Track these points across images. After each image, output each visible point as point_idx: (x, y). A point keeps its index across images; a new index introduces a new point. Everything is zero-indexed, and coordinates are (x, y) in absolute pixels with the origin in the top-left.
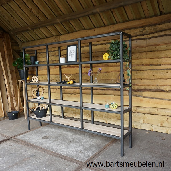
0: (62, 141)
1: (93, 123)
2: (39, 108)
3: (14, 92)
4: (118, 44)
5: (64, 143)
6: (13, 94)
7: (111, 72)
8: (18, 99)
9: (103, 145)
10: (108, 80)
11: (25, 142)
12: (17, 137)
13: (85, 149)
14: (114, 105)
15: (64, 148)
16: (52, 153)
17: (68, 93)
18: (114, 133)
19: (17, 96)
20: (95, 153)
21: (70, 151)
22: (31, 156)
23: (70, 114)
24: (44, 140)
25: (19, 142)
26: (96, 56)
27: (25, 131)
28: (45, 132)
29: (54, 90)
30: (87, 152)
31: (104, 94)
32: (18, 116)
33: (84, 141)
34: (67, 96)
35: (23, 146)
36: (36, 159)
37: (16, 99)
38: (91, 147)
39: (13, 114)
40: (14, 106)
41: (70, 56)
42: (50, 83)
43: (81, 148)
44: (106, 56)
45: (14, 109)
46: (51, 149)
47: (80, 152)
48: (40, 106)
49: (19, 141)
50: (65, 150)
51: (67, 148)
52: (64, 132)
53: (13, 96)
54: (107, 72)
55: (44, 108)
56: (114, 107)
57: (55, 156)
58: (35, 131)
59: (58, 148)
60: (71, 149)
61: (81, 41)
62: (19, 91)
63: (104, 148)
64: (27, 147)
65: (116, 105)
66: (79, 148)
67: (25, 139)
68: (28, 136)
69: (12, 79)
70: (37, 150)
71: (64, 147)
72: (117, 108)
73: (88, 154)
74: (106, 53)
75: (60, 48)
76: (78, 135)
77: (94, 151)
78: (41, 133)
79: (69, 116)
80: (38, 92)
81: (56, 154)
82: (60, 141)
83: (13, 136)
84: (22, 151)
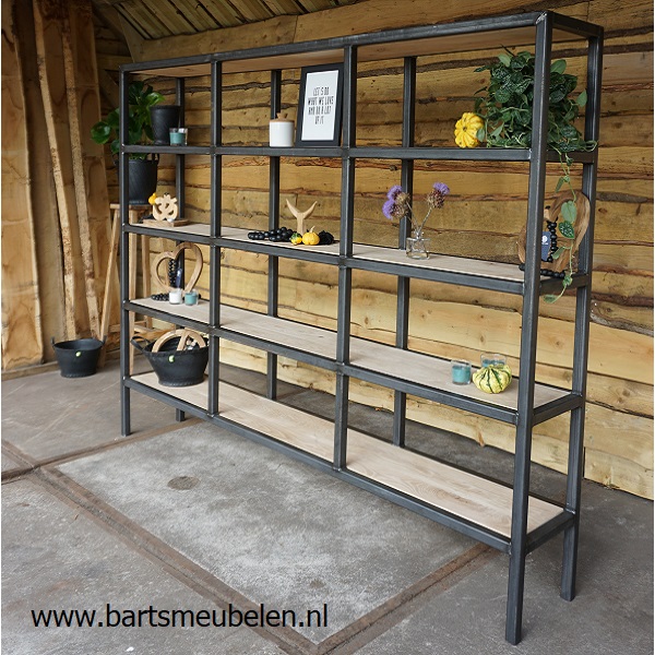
0: (249, 511)
1: (398, 442)
2: (176, 340)
3: (91, 256)
4: (529, 71)
5: (256, 523)
6: (87, 263)
7: (515, 198)
8: (107, 288)
9: (437, 560)
10: (497, 238)
11: (88, 495)
12: (65, 467)
13: (343, 570)
14: (492, 375)
15: (248, 552)
16: (188, 572)
17: (318, 279)
18: (483, 510)
19: (103, 274)
20: (382, 601)
21: (272, 571)
22: (93, 572)
23: (322, 377)
24: (174, 493)
25: (63, 489)
26: (447, 118)
27: (105, 442)
28: (189, 452)
29: (258, 262)
30: (347, 587)
31: (476, 303)
32: (102, 362)
33: (351, 524)
34: (314, 292)
35: (75, 511)
36: (107, 590)
37: (100, 287)
38: (376, 560)
39: (78, 354)
40: (91, 316)
41: (314, 117)
42: (218, 233)
43: (325, 560)
44: (468, 130)
45: (88, 330)
46: (190, 550)
47: (317, 584)
48: (179, 332)
49: (64, 485)
50: (248, 562)
51: (263, 551)
52: (272, 466)
53: (87, 272)
54: (497, 197)
55: (197, 344)
56: (493, 381)
57: (195, 587)
58: (148, 444)
59: (220, 547)
60: (277, 563)
61: (359, 49)
62: (111, 254)
63: (432, 581)
64: (90, 522)
65: (502, 376)
66: (318, 562)
67: (93, 480)
68: (110, 465)
69: (90, 197)
70: (124, 546)
71: (249, 545)
72: (509, 388)
73: (350, 598)
74: (470, 115)
75: (277, 73)
76: (330, 488)
77: (380, 590)
78: (168, 455)
79: (315, 386)
80: (177, 266)
81: (205, 580)
82: (239, 509)
83: (49, 457)
84: (62, 539)
